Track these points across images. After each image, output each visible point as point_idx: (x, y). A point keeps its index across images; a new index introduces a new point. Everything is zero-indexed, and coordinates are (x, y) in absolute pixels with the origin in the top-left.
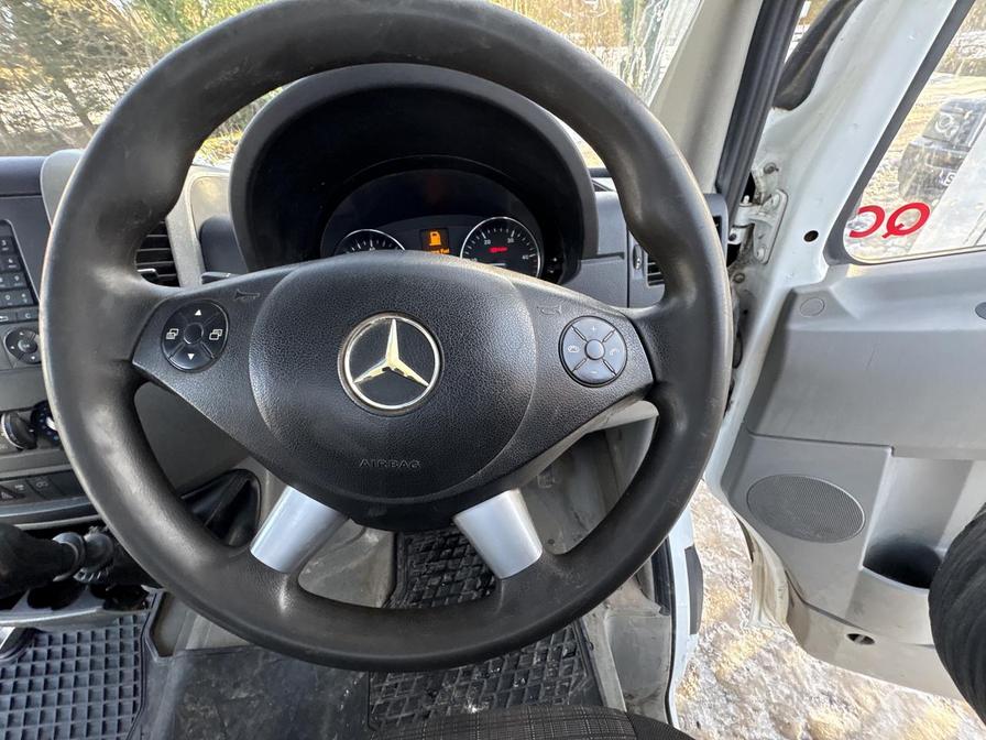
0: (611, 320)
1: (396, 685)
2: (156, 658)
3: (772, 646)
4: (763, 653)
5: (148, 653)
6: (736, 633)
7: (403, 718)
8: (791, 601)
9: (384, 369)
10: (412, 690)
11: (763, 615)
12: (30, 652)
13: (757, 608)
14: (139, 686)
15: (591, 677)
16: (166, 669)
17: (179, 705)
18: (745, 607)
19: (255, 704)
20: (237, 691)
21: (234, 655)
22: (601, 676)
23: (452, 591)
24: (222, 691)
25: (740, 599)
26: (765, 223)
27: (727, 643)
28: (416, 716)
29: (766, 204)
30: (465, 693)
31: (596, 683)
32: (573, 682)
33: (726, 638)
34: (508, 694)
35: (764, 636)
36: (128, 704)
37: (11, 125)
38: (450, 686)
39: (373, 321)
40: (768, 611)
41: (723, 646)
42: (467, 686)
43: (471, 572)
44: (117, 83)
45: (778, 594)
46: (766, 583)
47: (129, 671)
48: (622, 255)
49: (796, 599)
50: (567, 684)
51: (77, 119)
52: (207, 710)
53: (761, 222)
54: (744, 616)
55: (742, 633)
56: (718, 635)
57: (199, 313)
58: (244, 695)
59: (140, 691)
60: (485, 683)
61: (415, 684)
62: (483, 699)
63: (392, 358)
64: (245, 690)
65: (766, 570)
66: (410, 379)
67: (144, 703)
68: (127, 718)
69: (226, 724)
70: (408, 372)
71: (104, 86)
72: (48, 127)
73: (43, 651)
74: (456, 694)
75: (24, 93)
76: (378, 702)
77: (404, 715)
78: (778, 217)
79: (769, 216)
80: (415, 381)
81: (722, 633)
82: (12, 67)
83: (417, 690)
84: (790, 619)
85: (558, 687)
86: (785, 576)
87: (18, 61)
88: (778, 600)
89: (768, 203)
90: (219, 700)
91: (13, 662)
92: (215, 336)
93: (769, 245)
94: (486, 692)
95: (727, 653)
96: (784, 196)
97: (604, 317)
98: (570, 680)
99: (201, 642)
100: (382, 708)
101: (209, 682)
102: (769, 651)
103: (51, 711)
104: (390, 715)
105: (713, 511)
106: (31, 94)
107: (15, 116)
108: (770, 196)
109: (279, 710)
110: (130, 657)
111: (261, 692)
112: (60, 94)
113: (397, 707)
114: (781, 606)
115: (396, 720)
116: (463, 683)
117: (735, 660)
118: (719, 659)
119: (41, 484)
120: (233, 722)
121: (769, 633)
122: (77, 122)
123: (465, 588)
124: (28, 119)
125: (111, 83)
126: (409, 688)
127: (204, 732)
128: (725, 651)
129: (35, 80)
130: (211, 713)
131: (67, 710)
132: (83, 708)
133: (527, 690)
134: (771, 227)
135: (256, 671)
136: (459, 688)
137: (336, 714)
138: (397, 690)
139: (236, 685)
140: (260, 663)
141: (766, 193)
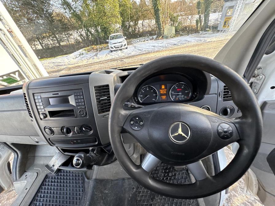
0: (229, 123)
1: (143, 195)
2: (86, 180)
3: (250, 201)
4: (247, 203)
5: (84, 178)
6: (237, 195)
7: (145, 204)
8: (259, 189)
9: (178, 134)
10: (147, 197)
11: (248, 191)
12: (60, 174)
13: (246, 189)
14: (83, 186)
15: (196, 202)
16: (89, 183)
17: (93, 192)
18: (240, 187)
19: (110, 194)
20: (105, 191)
21: (104, 182)
22: (200, 202)
23: (156, 173)
24: (102, 190)
25: (238, 184)
26: (257, 83)
27: (234, 197)
28: (149, 204)
29: (257, 77)
30: (161, 200)
31: (198, 204)
32: (191, 203)
33: (233, 196)
34: (173, 203)
35: (247, 197)
36: (81, 189)
37: (45, 46)
38: (157, 198)
39: (176, 123)
40: (250, 190)
41: (233, 198)
42: (162, 199)
43: (161, 168)
44: (67, 35)
45: (254, 186)
46: (250, 182)
47: (81, 182)
48: (216, 94)
49: (261, 188)
50: (189, 203)
51: (58, 44)
52: (99, 194)
53: (255, 82)
54: (239, 190)
55: (239, 195)
56: (231, 195)
57: (137, 118)
58: (107, 192)
59: (83, 187)
60: (167, 199)
61: (148, 196)
62: (166, 203)
63: (180, 131)
64: (107, 190)
65: (250, 178)
66: (184, 136)
67: (84, 190)
68: (81, 193)
69: (103, 198)
70: (183, 135)
71: (64, 36)
72: (52, 46)
73: (62, 174)
74: (159, 200)
75: (48, 39)
76: (139, 199)
77: (145, 203)
78: (262, 82)
79: (258, 81)
80: (185, 137)
81: (232, 194)
82: (46, 33)
83: (148, 198)
84: (258, 194)
85: (187, 203)
86: (257, 181)
87: (47, 32)
88: (254, 188)
89: (258, 77)
90: (102, 192)
91: (56, 176)
92: (141, 124)
93: (258, 89)
94: (167, 201)
95: (234, 201)
96: (264, 77)
97: (227, 123)
98: (190, 202)
99: (96, 177)
100: (140, 201)
101: (99, 187)
102: (249, 202)
103: (65, 188)
104: (142, 203)
105: (229, 156)
106: (49, 39)
107: (45, 44)
108: (259, 75)
109: (115, 197)
110: (81, 178)
111: (111, 192)
112: (55, 39)
113: (144, 201)
114: (255, 190)
115: (143, 205)
116: (161, 198)
117: (237, 203)
118: (231, 202)
119: (79, 141)
120: (105, 198)
121: (249, 197)
122: (58, 45)
123: (160, 172)
124: (48, 45)
125: (66, 35)
126: (146, 197)
127: (99, 199)
128: (233, 200)
129: (50, 36)
130: (100, 195)
131: (68, 189)
132: (71, 189)
133: (178, 203)
134: (259, 84)
135: (109, 187)
136: (159, 199)
137: (128, 200)
138: (143, 197)
139: (105, 189)
140: (110, 185)
141: (257, 74)
